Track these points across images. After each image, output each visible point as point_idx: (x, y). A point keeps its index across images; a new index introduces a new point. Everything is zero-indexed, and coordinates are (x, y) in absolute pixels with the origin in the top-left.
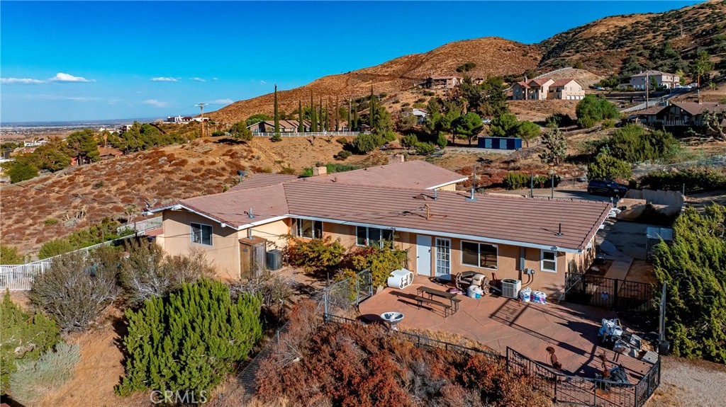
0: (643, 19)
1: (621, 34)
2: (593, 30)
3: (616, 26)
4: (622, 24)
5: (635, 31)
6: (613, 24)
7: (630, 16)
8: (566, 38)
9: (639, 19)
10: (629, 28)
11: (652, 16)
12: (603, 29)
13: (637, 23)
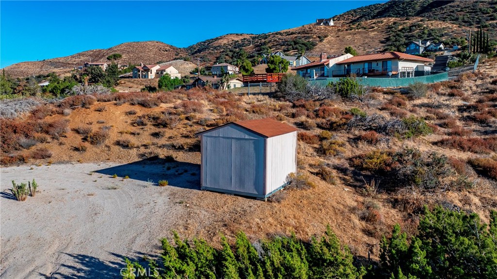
0: (248, 37)
1: (235, 45)
2: (220, 41)
3: (233, 40)
4: (236, 39)
5: (243, 44)
6: (231, 39)
7: (241, 35)
8: (204, 45)
9: (246, 37)
10: (240, 42)
11: (253, 36)
12: (225, 41)
13: (244, 39)
